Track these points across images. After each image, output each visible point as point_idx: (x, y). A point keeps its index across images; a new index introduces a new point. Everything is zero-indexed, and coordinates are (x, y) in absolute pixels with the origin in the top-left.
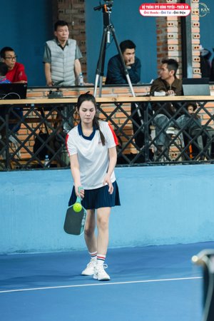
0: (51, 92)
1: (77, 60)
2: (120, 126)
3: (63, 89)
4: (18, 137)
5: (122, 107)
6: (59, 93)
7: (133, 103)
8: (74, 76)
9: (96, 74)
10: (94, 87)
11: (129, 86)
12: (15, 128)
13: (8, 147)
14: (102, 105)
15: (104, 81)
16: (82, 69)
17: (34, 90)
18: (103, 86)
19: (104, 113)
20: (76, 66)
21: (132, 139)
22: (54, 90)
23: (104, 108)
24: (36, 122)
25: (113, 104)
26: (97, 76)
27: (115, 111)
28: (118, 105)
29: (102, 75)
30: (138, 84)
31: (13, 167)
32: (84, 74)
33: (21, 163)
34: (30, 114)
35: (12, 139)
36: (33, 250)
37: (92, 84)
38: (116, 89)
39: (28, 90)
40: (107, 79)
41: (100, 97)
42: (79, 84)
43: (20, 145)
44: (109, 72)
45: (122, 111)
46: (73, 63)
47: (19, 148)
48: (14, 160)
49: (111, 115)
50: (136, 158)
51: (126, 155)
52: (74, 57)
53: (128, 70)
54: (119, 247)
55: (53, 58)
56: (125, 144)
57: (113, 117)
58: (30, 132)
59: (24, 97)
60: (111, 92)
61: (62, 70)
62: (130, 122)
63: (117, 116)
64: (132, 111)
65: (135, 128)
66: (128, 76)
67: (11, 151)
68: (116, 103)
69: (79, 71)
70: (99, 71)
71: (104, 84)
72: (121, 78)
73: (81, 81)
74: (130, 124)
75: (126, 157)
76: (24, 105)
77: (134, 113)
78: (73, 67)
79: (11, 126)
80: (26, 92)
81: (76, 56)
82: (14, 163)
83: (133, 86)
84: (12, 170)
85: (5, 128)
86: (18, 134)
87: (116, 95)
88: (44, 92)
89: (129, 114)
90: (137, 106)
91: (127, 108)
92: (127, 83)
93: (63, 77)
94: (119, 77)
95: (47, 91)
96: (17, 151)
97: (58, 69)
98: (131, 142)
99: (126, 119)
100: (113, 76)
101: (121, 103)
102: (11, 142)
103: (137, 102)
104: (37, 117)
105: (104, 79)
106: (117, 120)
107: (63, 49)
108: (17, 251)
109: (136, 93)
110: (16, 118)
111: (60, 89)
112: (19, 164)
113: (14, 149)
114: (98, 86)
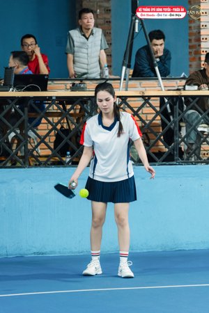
0: (73, 84)
1: (103, 51)
2: (147, 122)
3: (87, 82)
4: (38, 132)
5: (150, 102)
6: (82, 86)
7: (162, 98)
8: (99, 68)
9: (123, 65)
10: (120, 79)
11: (157, 79)
13: (27, 142)
14: (128, 99)
15: (131, 73)
16: (108, 61)
17: (55, 82)
18: (130, 79)
20: (101, 57)
21: (161, 136)
22: (78, 82)
23: (131, 102)
24: (58, 116)
25: (141, 99)
26: (124, 68)
27: (142, 106)
28: (146, 99)
29: (129, 66)
30: (167, 77)
31: (32, 164)
32: (109, 66)
33: (40, 159)
34: (51, 108)
35: (31, 133)
36: (51, 252)
37: (118, 77)
38: (145, 83)
39: (49, 82)
40: (134, 72)
41: (127, 90)
43: (39, 140)
44: (136, 64)
45: (151, 106)
46: (98, 53)
47: (39, 144)
48: (33, 156)
50: (164, 156)
51: (154, 153)
52: (99, 48)
53: (157, 62)
54: (145, 251)
55: (76, 49)
56: (152, 141)
57: (140, 112)
58: (50, 127)
59: (45, 89)
60: (139, 85)
61: (86, 61)
62: (158, 118)
63: (144, 112)
64: (160, 107)
65: (164, 124)
66: (157, 68)
67: (30, 147)
68: (143, 97)
69: (105, 63)
70: (127, 62)
71: (130, 77)
72: (149, 71)
74: (158, 121)
75: (153, 155)
76: (45, 98)
78: (98, 58)
79: (31, 120)
80: (47, 84)
81: (101, 46)
82: (33, 159)
83: (162, 79)
84: (30, 166)
85: (23, 122)
86: (37, 129)
87: (144, 89)
88: (66, 84)
89: (158, 109)
90: (166, 101)
91: (156, 103)
92: (156, 75)
93: (87, 69)
94: (147, 70)
95: (69, 84)
96: (37, 147)
97: (82, 60)
98: (159, 139)
99: (153, 115)
100: (140, 68)
101: (149, 97)
102: (30, 137)
103: (166, 97)
104: (59, 111)
105: (131, 71)
106: (145, 115)
107: (87, 39)
108: (34, 253)
109: (165, 87)
110: (36, 111)
111: (84, 82)
112: (38, 161)
113: (33, 144)
114: (125, 79)
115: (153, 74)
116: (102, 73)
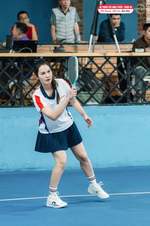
0: (55, 48)
1: (76, 23)
2: (108, 75)
3: (65, 46)
4: (30, 81)
5: (110, 60)
6: (62, 49)
7: (118, 58)
8: (74, 35)
9: (91, 34)
10: (88, 44)
11: (115, 44)
12: (27, 75)
13: (22, 89)
14: (95, 58)
16: (80, 30)
17: (43, 46)
18: (96, 44)
19: (96, 65)
20: (75, 28)
21: (117, 84)
22: (58, 46)
23: (96, 61)
25: (103, 58)
26: (92, 36)
27: (105, 63)
28: (107, 59)
29: (95, 35)
30: (123, 42)
31: (26, 104)
32: (81, 34)
35: (25, 83)
36: (39, 168)
37: (87, 42)
38: (106, 46)
39: (38, 46)
40: (99, 38)
41: (93, 52)
42: (77, 42)
43: (31, 88)
45: (110, 63)
46: (72, 25)
47: (31, 90)
48: (26, 99)
49: (102, 66)
50: (120, 99)
51: (112, 96)
53: (115, 32)
54: (106, 167)
55: (57, 22)
57: (103, 67)
59: (35, 51)
60: (102, 48)
61: (64, 31)
62: (116, 71)
63: (106, 67)
64: (118, 64)
67: (24, 92)
68: (105, 57)
70: (93, 32)
71: (96, 42)
72: (109, 37)
73: (79, 39)
74: (116, 73)
75: (112, 99)
76: (35, 58)
77: (119, 65)
78: (72, 29)
79: (25, 73)
80: (36, 47)
81: (75, 20)
82: (26, 101)
83: (119, 44)
84: (24, 106)
85: (20, 74)
86: (30, 79)
87: (105, 51)
88: (50, 47)
89: (116, 65)
90: (122, 60)
91: (114, 61)
93: (65, 36)
95: (52, 47)
96: (29, 92)
97: (61, 30)
98: (117, 87)
99: (113, 70)
100: (104, 35)
101: (109, 57)
102: (24, 85)
103: (121, 57)
106: (106, 70)
107: (65, 14)
108: (27, 168)
109: (121, 49)
110: (28, 67)
111: (63, 46)
112: (30, 102)
113: (26, 90)
114: (92, 44)
115: (112, 40)
116: (76, 39)
